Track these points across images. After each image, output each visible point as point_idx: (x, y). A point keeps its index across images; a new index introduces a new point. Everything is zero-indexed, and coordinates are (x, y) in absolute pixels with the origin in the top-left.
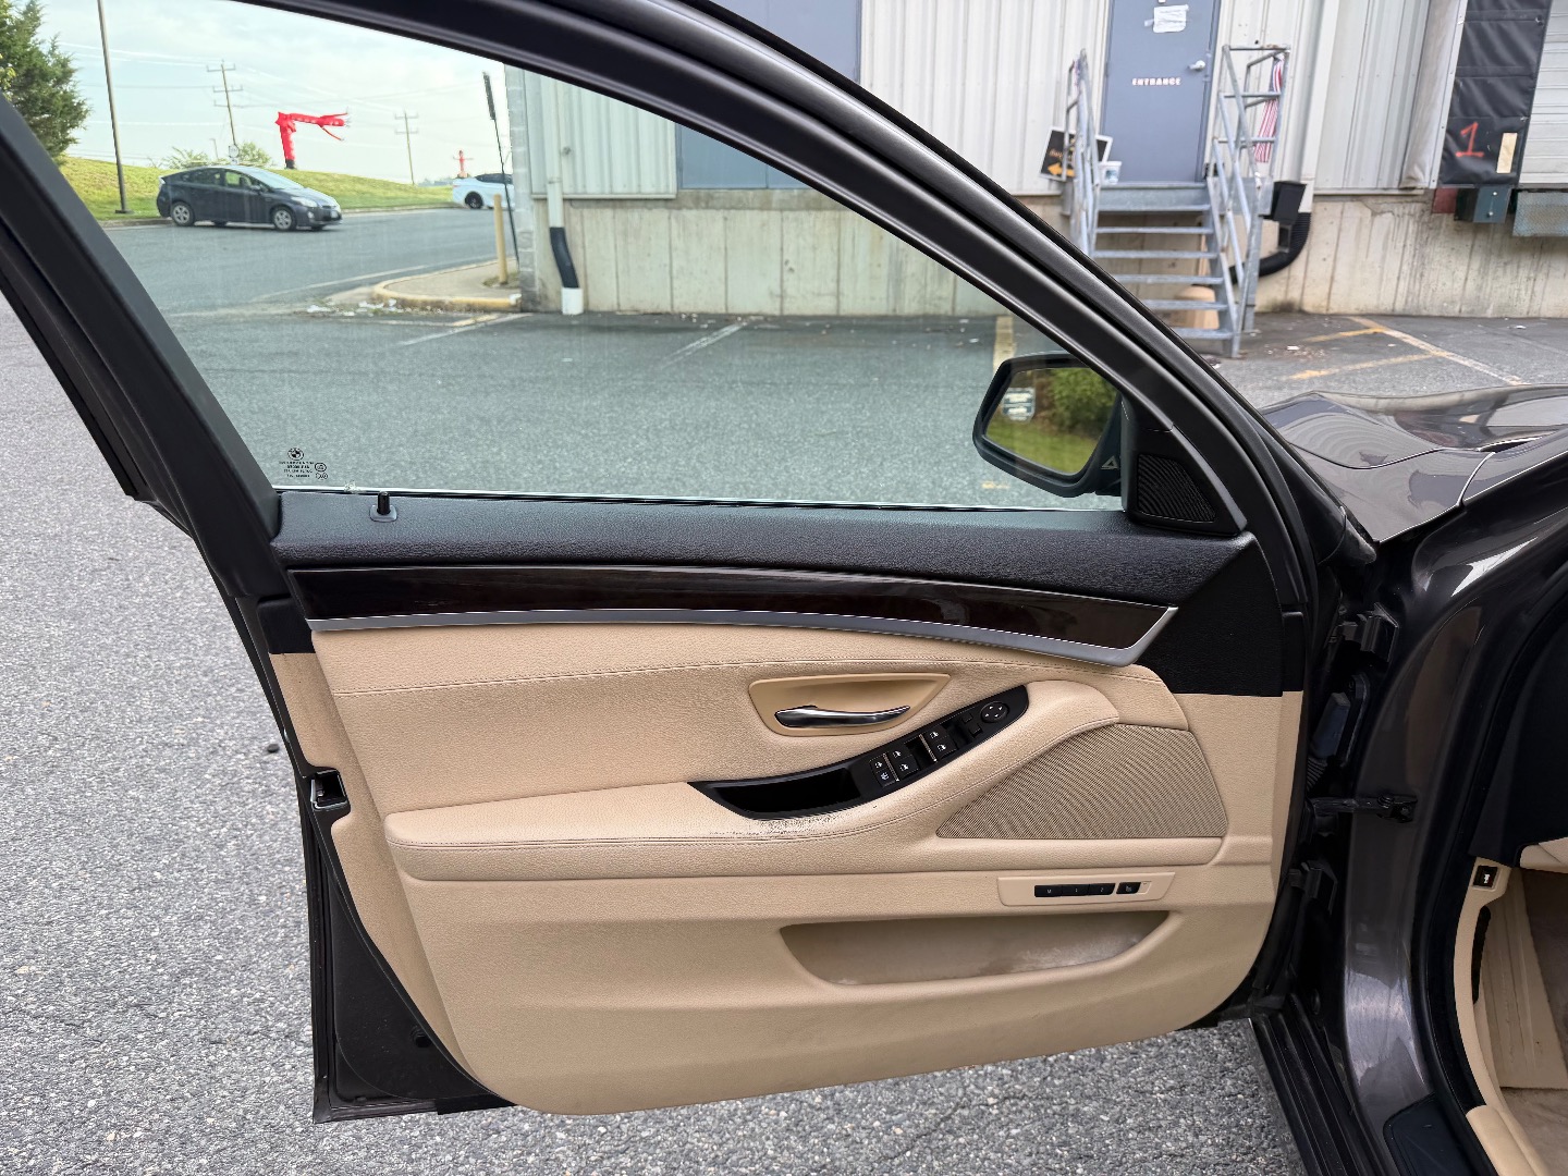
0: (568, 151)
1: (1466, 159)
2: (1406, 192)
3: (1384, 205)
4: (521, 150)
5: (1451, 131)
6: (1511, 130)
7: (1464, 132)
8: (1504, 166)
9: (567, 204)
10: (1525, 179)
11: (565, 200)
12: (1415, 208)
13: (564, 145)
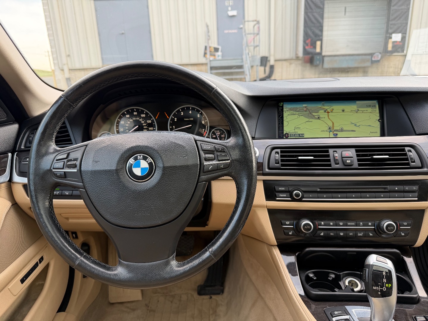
0: (69, 56)
1: (309, 49)
2: (297, 58)
3: (292, 61)
4: (55, 56)
5: (304, 42)
6: (318, 40)
7: (307, 42)
8: (318, 50)
9: (70, 71)
10: (324, 54)
11: (69, 70)
12: (300, 62)
13: (68, 53)
